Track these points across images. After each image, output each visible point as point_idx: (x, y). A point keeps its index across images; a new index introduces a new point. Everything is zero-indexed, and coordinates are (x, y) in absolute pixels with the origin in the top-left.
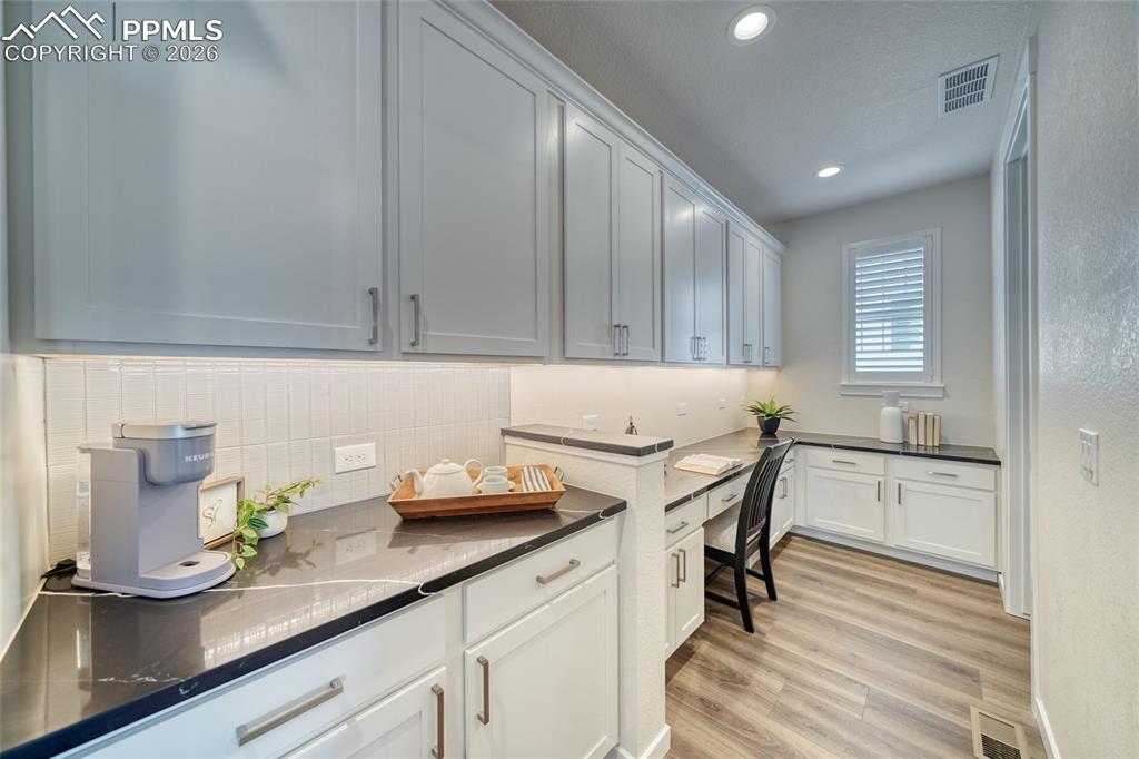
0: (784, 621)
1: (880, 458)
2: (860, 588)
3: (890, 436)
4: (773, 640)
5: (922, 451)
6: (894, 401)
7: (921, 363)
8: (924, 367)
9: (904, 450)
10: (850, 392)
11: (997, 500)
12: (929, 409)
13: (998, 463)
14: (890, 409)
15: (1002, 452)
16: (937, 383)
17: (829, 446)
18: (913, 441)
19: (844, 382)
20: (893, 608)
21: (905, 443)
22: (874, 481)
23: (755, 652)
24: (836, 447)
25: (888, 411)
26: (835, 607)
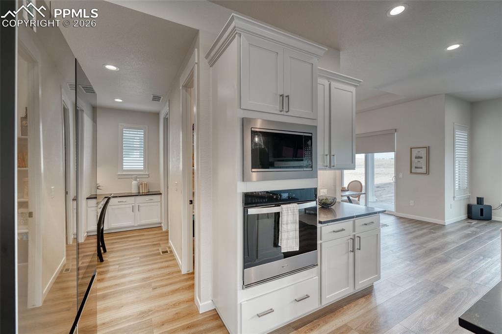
0: (111, 255)
1: (133, 198)
2: (130, 239)
3: (134, 190)
4: (110, 260)
5: (143, 194)
6: (136, 179)
7: (143, 167)
8: (144, 168)
9: (139, 194)
10: (121, 177)
11: (161, 204)
12: (145, 181)
13: (161, 194)
14: (135, 182)
15: (162, 191)
16: (147, 173)
17: (117, 197)
18: (141, 192)
19: (119, 173)
20: (140, 240)
21: (139, 193)
22: (131, 206)
23: (107, 264)
24: (119, 197)
25: (134, 183)
26: (125, 246)
